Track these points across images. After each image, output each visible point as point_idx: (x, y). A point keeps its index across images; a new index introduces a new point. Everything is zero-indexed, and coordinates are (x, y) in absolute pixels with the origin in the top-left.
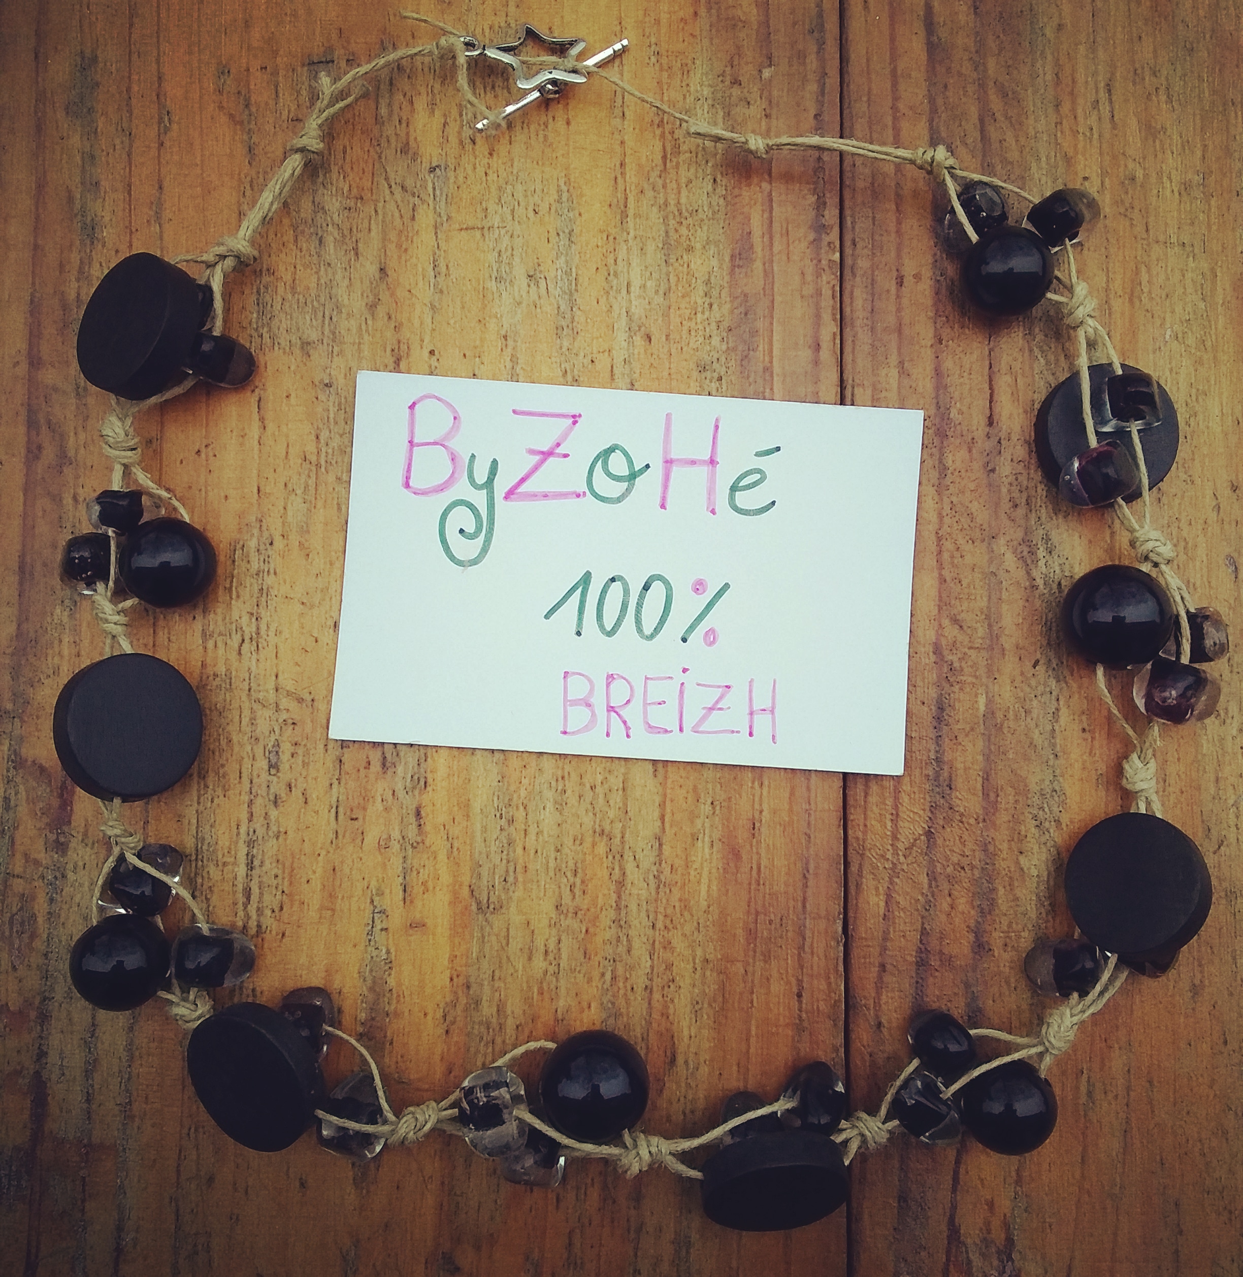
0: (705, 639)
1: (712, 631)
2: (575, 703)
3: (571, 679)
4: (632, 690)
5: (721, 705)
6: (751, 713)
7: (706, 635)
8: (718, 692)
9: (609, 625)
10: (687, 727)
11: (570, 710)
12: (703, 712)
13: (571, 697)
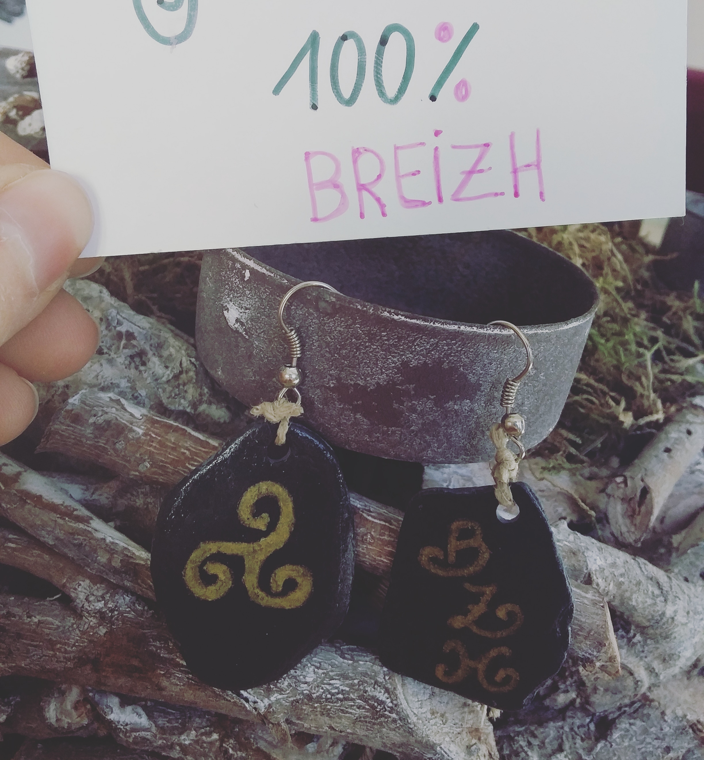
0: (456, 94)
1: (463, 85)
2: (322, 185)
3: (313, 161)
4: (381, 162)
5: (479, 168)
6: (515, 171)
7: (458, 87)
8: (475, 153)
9: (347, 93)
10: (446, 195)
11: (318, 194)
12: (463, 177)
13: (316, 179)
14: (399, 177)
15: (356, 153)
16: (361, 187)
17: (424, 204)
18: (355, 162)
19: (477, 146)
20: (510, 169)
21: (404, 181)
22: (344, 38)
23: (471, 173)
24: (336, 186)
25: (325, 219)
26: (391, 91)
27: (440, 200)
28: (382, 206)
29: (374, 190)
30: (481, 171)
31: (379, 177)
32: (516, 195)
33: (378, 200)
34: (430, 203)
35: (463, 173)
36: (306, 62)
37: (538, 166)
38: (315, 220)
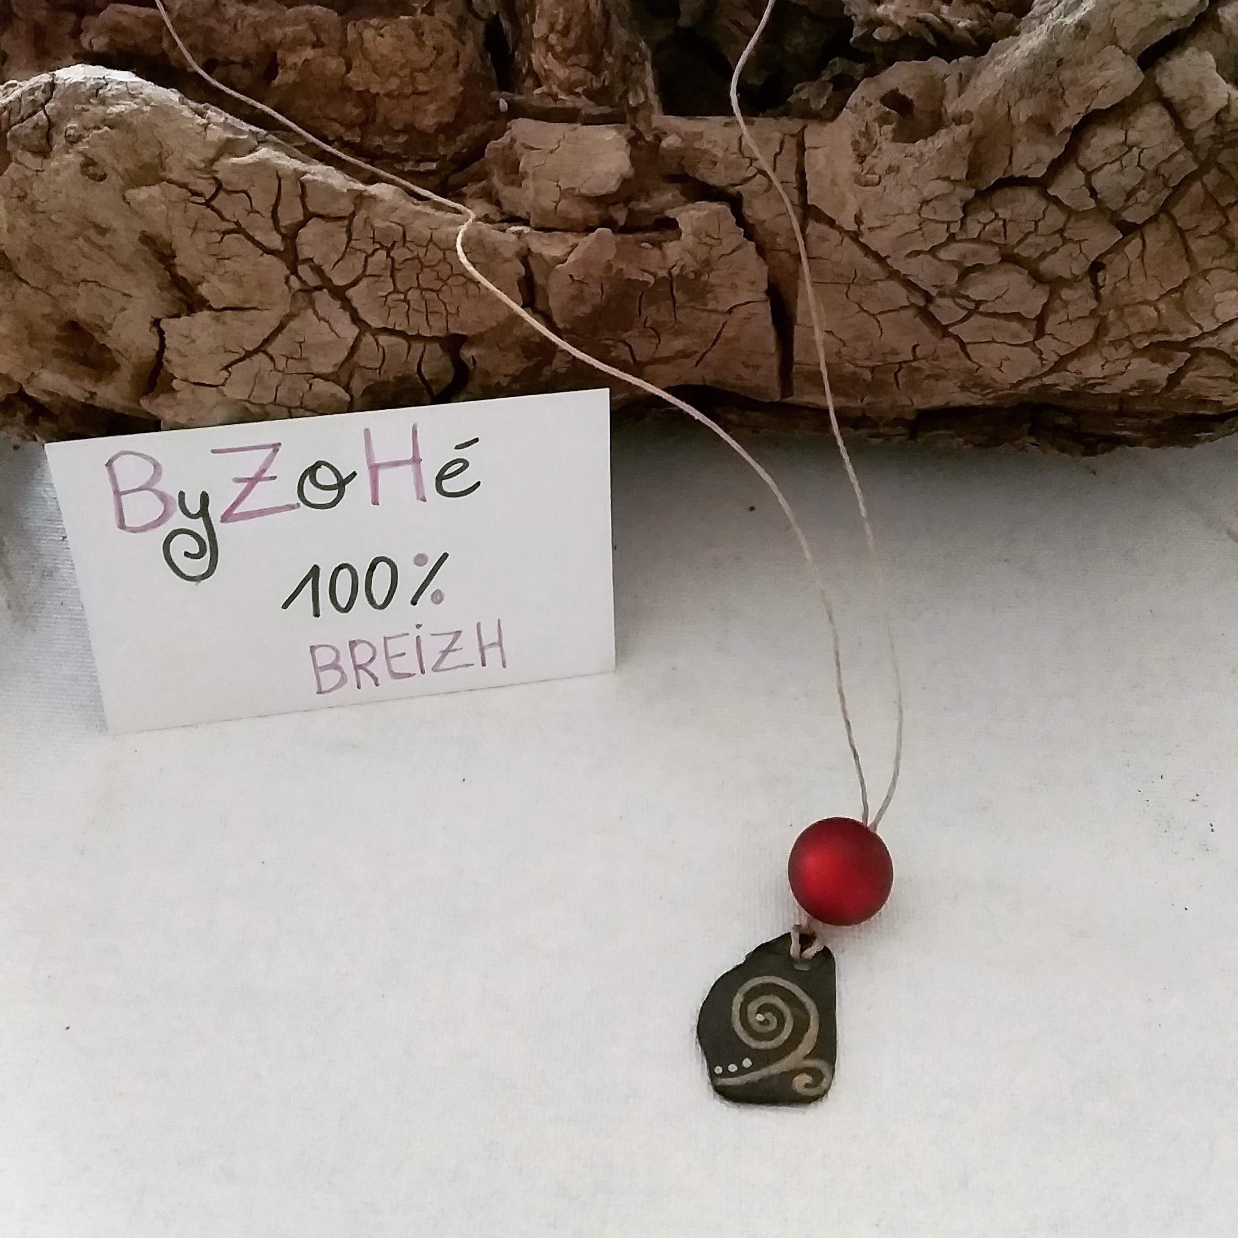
0: (432, 600)
1: (438, 592)
2: (326, 668)
3: (317, 651)
4: (374, 649)
5: (454, 647)
6: (482, 649)
7: (434, 595)
8: (451, 637)
9: (343, 602)
10: (428, 669)
11: (321, 674)
12: (440, 655)
13: (320, 664)
14: (388, 659)
15: (353, 644)
16: (357, 667)
17: (410, 675)
18: (352, 649)
19: (450, 634)
20: (477, 647)
21: (393, 661)
22: (340, 568)
23: (445, 653)
24: (337, 668)
25: (329, 691)
26: (380, 600)
27: (423, 672)
28: (376, 679)
29: (368, 668)
30: (455, 650)
31: (373, 659)
32: (484, 664)
33: (372, 675)
34: (414, 675)
35: (441, 652)
36: (309, 585)
37: (500, 644)
38: (320, 692)
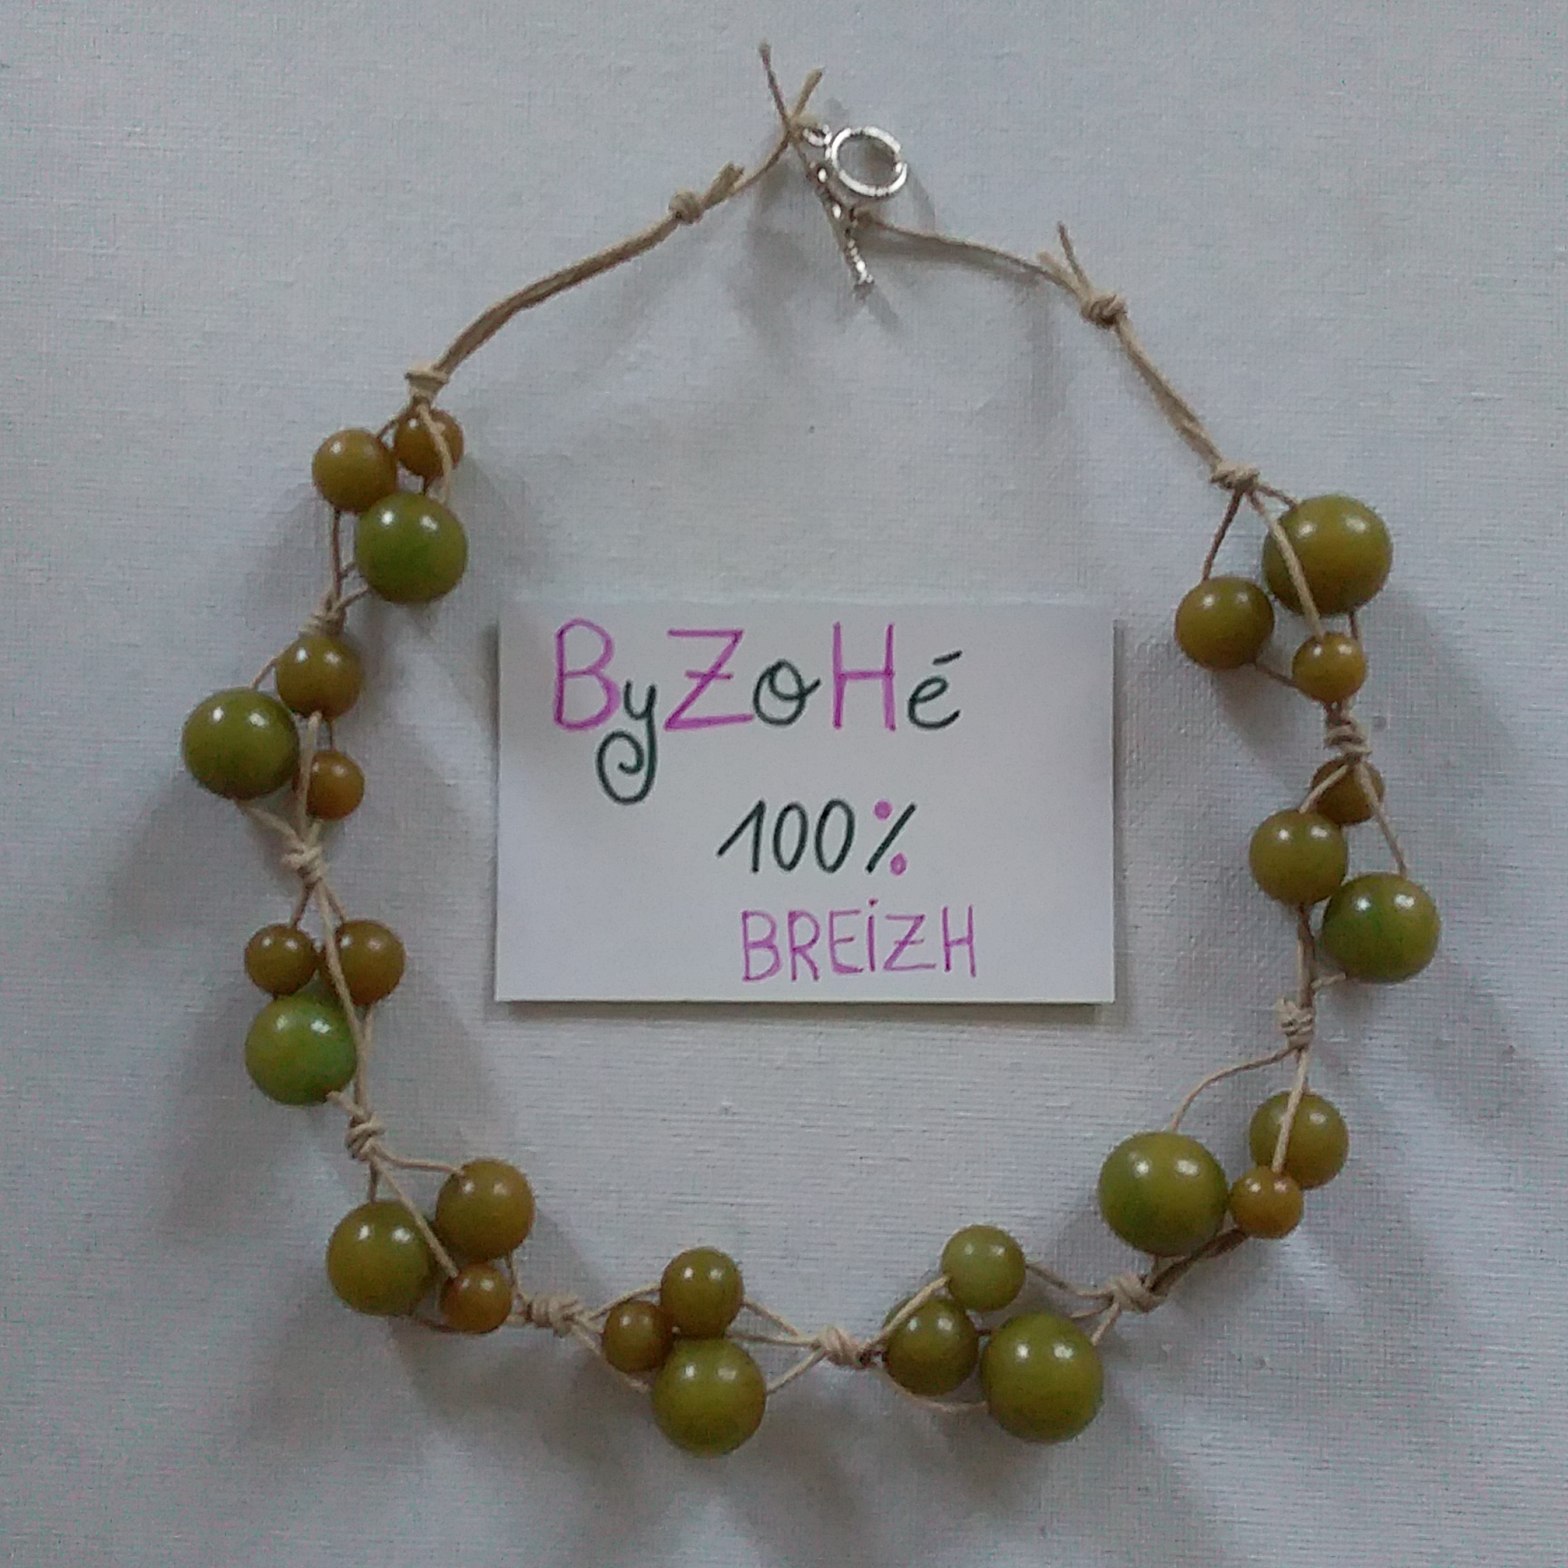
0: (893, 867)
1: (898, 858)
2: (756, 945)
3: (750, 920)
4: (817, 927)
5: (912, 939)
6: (947, 945)
7: (893, 862)
8: (910, 924)
9: (787, 859)
10: (879, 964)
11: (752, 953)
12: (896, 947)
13: (751, 939)
14: (832, 944)
15: (793, 917)
16: (794, 950)
17: (856, 970)
18: (791, 923)
19: (911, 918)
20: (941, 942)
21: (838, 947)
22: (788, 809)
23: (903, 944)
24: (772, 947)
25: (759, 978)
26: (830, 860)
27: (873, 968)
28: (815, 970)
29: (808, 953)
30: (913, 943)
31: (814, 941)
32: (948, 967)
33: (811, 963)
34: (861, 970)
35: (896, 942)
36: (751, 827)
37: (970, 941)
38: (747, 978)
